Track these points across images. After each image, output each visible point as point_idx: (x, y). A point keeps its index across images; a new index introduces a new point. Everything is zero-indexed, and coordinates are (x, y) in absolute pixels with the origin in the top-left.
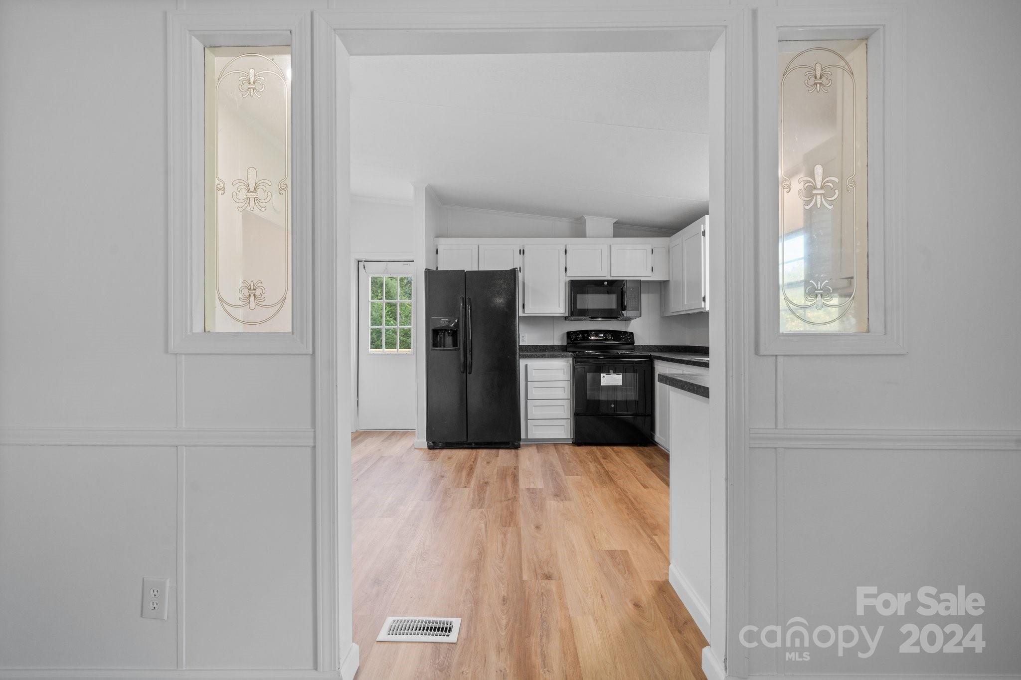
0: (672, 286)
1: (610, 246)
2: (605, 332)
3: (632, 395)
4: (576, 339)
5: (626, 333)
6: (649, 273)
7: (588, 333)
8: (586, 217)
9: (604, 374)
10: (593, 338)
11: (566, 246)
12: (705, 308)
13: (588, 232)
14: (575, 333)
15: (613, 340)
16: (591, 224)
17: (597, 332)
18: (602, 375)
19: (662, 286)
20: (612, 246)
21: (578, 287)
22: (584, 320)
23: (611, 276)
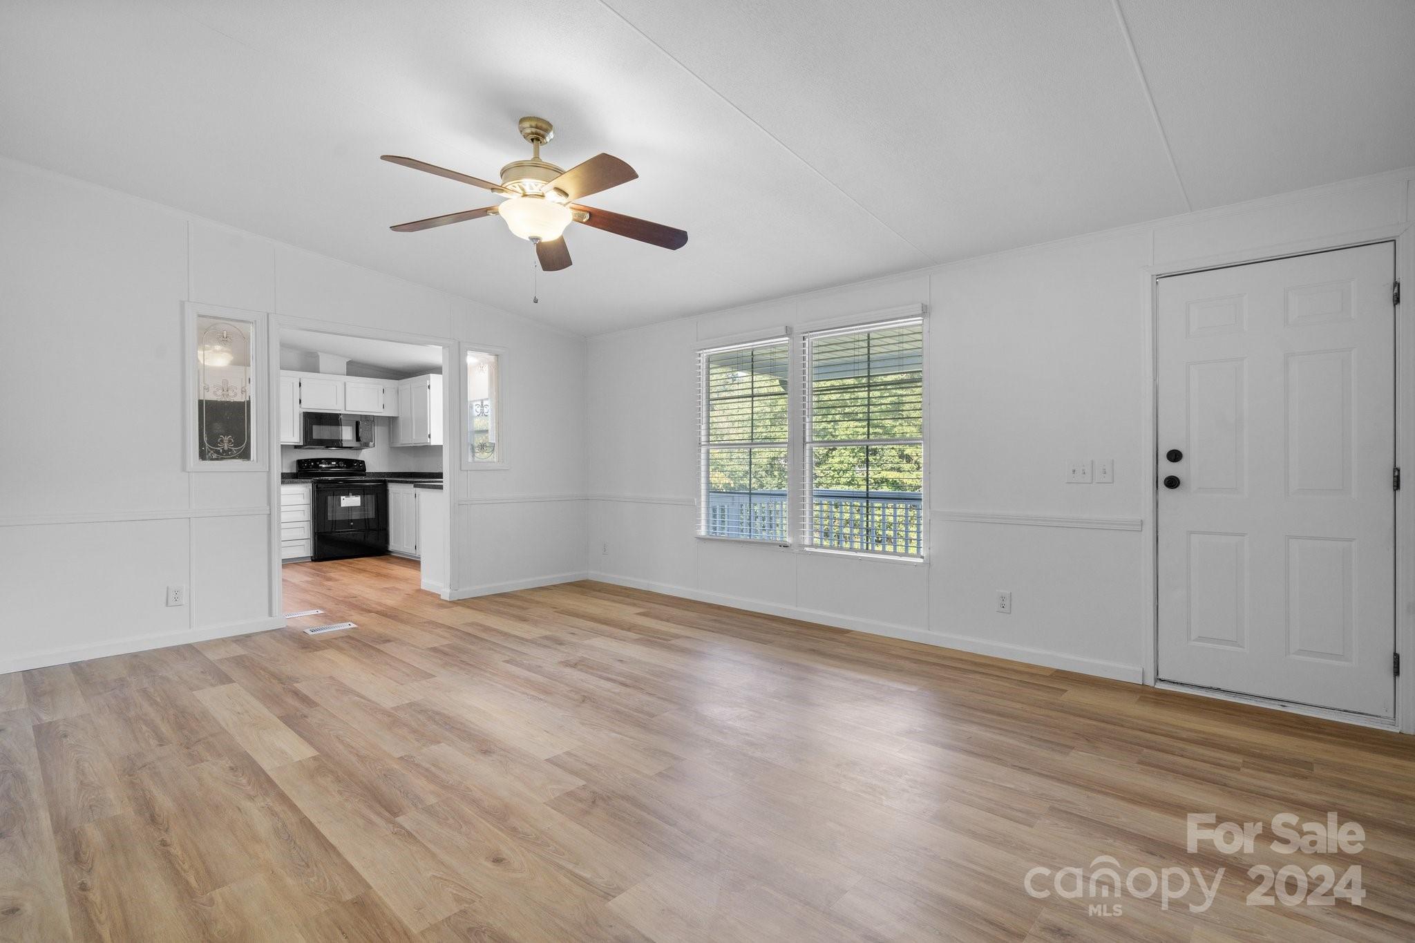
0: (401, 421)
1: (345, 383)
2: (338, 460)
3: (371, 514)
4: (308, 467)
5: (357, 461)
6: (382, 410)
7: (320, 460)
8: (319, 354)
9: (344, 497)
10: (324, 466)
11: (300, 379)
12: (430, 443)
13: (322, 368)
14: (306, 461)
15: (346, 468)
16: (324, 362)
17: (329, 460)
18: (342, 497)
19: (391, 422)
20: (347, 383)
21: (313, 420)
22: (318, 449)
23: (345, 410)
